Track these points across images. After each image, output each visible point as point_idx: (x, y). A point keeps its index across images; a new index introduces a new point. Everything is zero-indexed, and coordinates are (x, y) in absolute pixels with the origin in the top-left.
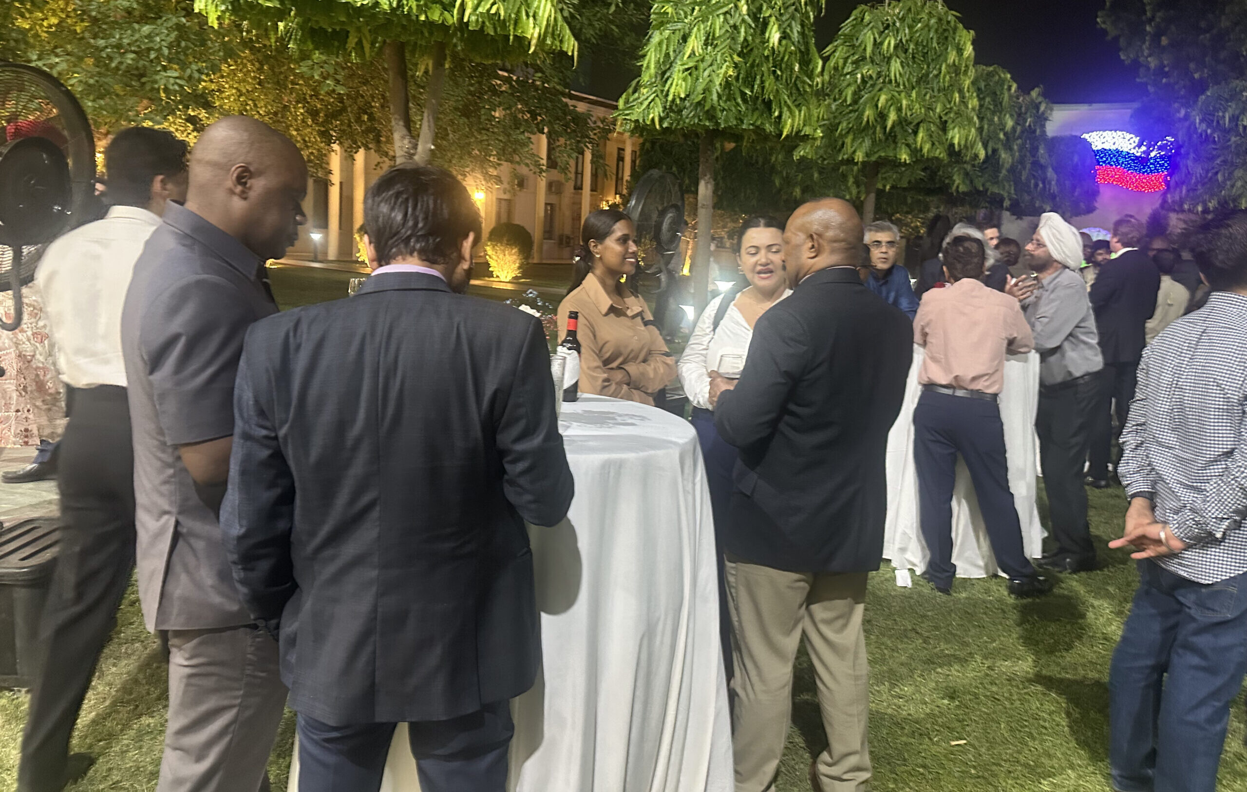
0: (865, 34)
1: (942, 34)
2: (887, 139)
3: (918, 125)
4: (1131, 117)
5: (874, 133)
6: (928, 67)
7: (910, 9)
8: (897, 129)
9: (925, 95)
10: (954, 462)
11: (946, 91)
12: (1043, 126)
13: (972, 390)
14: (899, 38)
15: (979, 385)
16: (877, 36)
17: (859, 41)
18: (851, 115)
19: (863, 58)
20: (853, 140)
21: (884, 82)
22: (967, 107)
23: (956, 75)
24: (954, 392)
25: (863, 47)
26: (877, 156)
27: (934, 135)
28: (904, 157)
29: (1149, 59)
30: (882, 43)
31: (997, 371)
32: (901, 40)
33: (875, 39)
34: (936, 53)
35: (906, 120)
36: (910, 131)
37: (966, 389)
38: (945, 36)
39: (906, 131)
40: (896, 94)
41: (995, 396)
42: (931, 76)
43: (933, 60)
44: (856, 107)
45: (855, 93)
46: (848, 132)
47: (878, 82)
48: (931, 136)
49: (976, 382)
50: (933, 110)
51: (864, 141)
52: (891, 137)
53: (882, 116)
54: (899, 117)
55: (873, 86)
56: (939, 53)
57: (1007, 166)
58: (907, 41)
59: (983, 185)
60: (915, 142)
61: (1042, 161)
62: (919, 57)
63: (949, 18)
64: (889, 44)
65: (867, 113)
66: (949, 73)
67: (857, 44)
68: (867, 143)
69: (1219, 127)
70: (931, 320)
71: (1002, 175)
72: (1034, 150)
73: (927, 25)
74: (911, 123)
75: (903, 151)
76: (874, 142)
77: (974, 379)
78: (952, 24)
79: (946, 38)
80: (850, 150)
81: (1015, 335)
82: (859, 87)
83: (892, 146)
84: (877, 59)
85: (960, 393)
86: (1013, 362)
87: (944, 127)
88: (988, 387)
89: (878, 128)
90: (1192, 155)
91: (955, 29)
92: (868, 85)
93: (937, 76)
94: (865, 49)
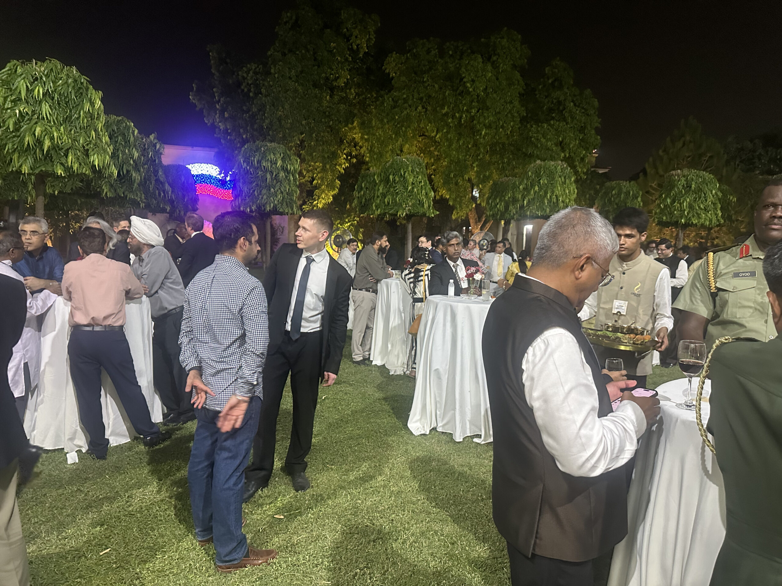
0: (19, 82)
1: (78, 90)
2: (45, 158)
3: (68, 150)
4: (214, 156)
5: (35, 153)
6: (71, 111)
7: (52, 69)
8: (52, 152)
9: (71, 130)
10: (100, 373)
11: (86, 129)
12: (160, 158)
13: (105, 326)
14: (46, 89)
15: (109, 322)
16: (29, 85)
17: (15, 86)
18: (14, 139)
19: (20, 99)
20: (19, 157)
21: (38, 118)
22: (102, 142)
23: (91, 119)
24: (93, 329)
25: (18, 91)
26: (39, 170)
27: (80, 158)
28: (60, 171)
29: (220, 124)
30: (33, 90)
31: (121, 311)
32: (48, 90)
33: (27, 86)
34: (75, 103)
35: (58, 147)
36: (63, 154)
37: (102, 326)
38: (80, 93)
39: (60, 154)
40: (49, 128)
41: (122, 327)
42: (73, 118)
43: (73, 107)
44: (18, 134)
45: (15, 124)
46: (14, 151)
47: (34, 118)
48: (78, 159)
49: (107, 320)
50: (78, 142)
51: (27, 158)
52: (48, 157)
53: (39, 142)
54: (52, 143)
55: (30, 120)
56: (77, 103)
57: (137, 181)
58: (52, 92)
59: (123, 193)
60: (67, 162)
61: (162, 179)
62: (63, 104)
63: (82, 81)
64: (39, 91)
65: (27, 139)
66: (86, 117)
67: (13, 88)
68: (30, 161)
69: (252, 166)
70: (72, 282)
71: (134, 187)
72: (156, 172)
73: (66, 82)
74: (62, 149)
75: (59, 168)
76: (35, 160)
77: (105, 318)
78: (85, 85)
79: (82, 93)
80: (17, 165)
81: (130, 288)
82: (18, 119)
83: (50, 164)
84: (31, 101)
85: (97, 329)
86: (132, 304)
87: (87, 154)
88: (115, 322)
89: (38, 150)
90: (241, 181)
91: (87, 89)
92: (26, 119)
93: (78, 118)
94: (20, 92)
